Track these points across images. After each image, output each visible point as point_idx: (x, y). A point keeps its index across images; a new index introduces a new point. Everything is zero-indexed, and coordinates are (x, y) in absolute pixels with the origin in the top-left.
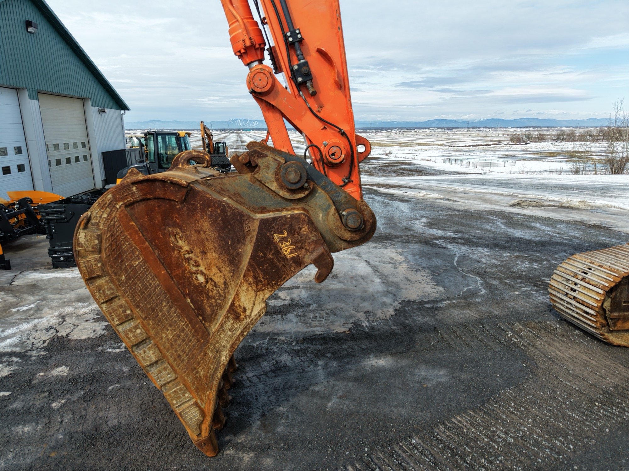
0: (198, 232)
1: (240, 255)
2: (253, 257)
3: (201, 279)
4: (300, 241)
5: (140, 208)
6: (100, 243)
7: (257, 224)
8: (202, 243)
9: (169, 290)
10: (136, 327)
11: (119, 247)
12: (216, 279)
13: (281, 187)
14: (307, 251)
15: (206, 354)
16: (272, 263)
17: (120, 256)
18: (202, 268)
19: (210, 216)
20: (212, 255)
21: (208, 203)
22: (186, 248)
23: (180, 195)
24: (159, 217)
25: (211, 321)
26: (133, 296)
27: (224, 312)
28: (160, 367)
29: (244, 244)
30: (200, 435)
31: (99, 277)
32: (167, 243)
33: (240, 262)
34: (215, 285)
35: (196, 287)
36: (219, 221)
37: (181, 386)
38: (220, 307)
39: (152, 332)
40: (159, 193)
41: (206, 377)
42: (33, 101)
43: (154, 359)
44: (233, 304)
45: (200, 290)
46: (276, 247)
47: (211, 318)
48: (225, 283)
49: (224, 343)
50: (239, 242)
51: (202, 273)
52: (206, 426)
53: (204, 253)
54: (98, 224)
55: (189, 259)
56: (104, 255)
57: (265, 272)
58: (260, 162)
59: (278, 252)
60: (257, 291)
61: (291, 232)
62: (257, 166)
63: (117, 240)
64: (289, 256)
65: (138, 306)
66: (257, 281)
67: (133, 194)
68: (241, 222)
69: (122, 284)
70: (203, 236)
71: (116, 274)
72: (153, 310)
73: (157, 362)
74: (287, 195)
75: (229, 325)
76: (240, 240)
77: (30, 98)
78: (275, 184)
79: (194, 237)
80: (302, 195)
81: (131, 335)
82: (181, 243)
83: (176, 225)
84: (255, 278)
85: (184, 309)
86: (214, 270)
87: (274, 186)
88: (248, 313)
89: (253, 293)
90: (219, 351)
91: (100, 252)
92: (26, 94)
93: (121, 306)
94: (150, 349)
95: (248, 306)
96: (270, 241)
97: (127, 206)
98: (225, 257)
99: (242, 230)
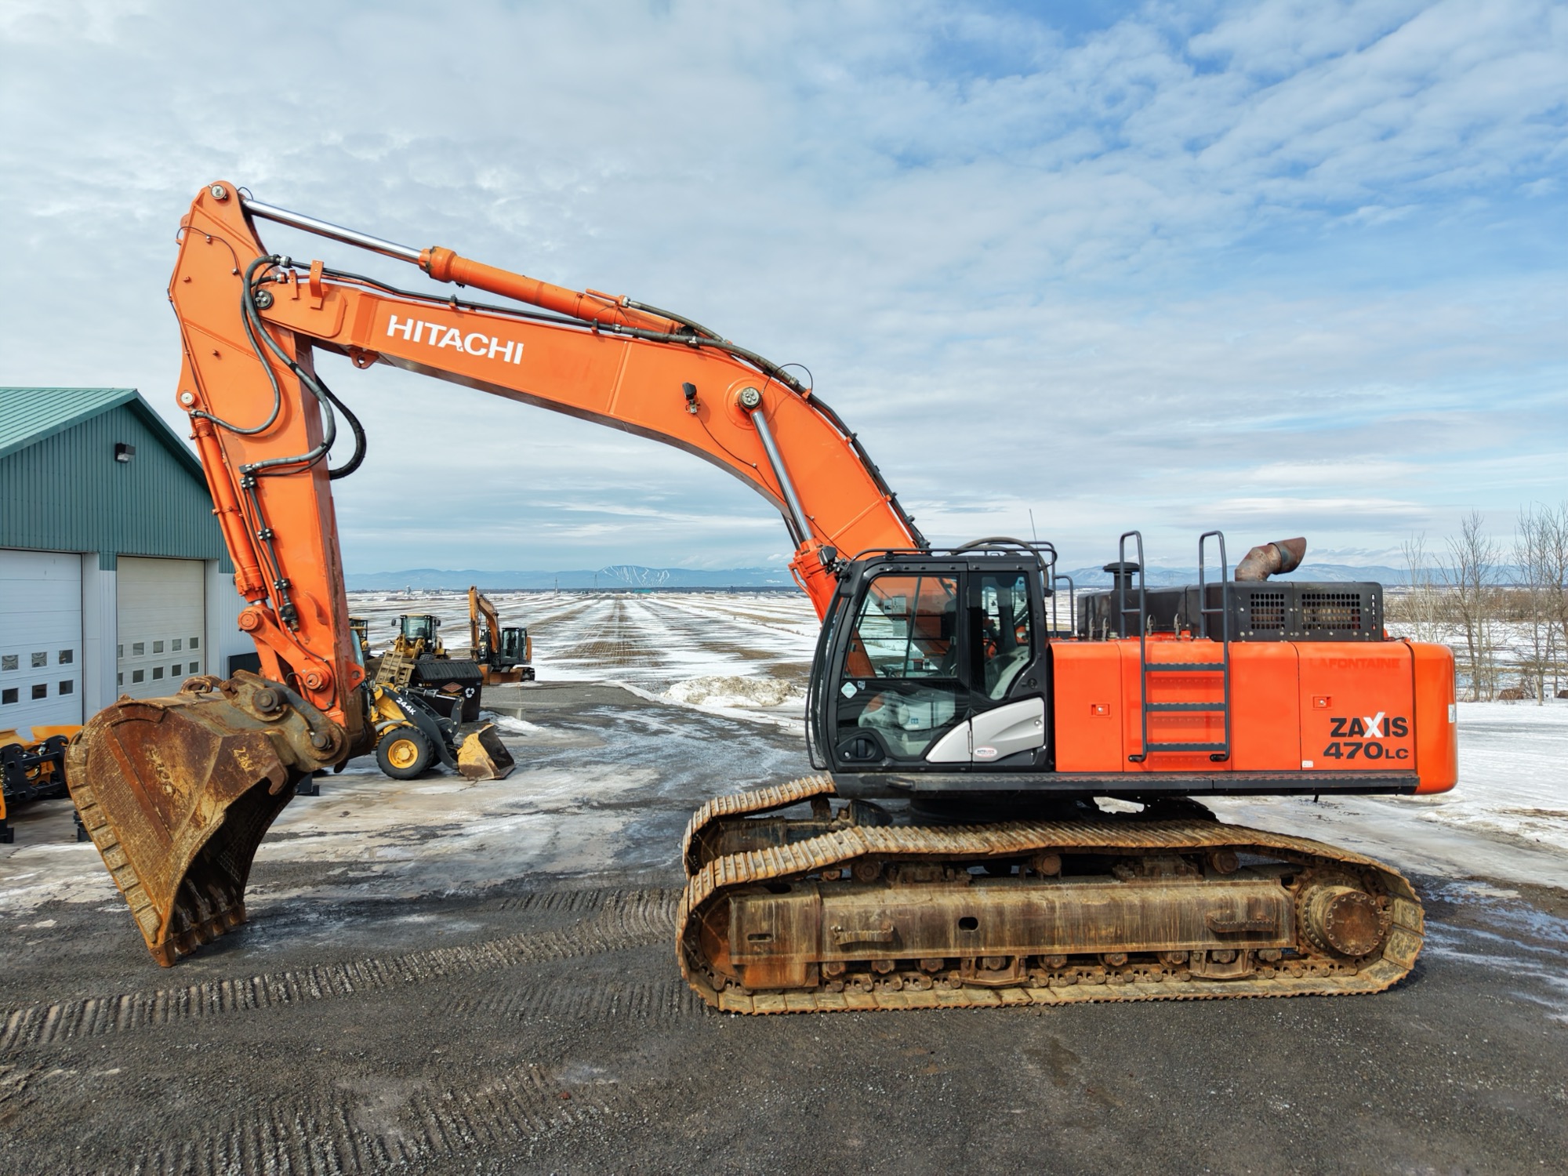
0: (170, 748)
1: (204, 769)
2: (215, 770)
3: (169, 789)
4: (257, 757)
5: (124, 727)
6: (87, 756)
7: (220, 741)
8: (173, 757)
9: (140, 799)
10: (108, 833)
11: (102, 760)
12: (182, 791)
13: (257, 710)
14: (263, 765)
15: (167, 860)
16: (232, 776)
17: (102, 768)
18: (171, 780)
19: (182, 735)
20: (181, 769)
21: (181, 724)
22: (159, 762)
23: (158, 717)
24: (139, 735)
25: (175, 830)
26: (109, 805)
27: (186, 821)
28: (125, 871)
29: (209, 759)
30: (155, 942)
31: (82, 786)
32: (143, 757)
33: (204, 775)
34: (181, 796)
35: (165, 797)
36: (189, 739)
37: (142, 891)
38: (184, 815)
39: (122, 838)
40: (140, 715)
41: (166, 882)
42: (106, 572)
43: (120, 864)
44: (195, 813)
45: (168, 800)
46: (235, 762)
47: (174, 827)
48: (190, 794)
49: (185, 849)
50: (205, 757)
51: (170, 784)
52: (161, 934)
53: (174, 766)
54: (87, 740)
55: (161, 772)
56: (89, 767)
57: (225, 784)
58: (240, 688)
59: (237, 766)
60: (217, 801)
61: (250, 748)
62: (236, 692)
63: (101, 754)
64: (247, 770)
65: (112, 813)
66: (217, 793)
67: (119, 715)
68: (208, 740)
69: (101, 793)
70: (174, 751)
71: (97, 784)
72: (125, 816)
73: (122, 867)
74: (263, 717)
75: (190, 833)
76: (206, 756)
77: (102, 568)
78: (252, 707)
79: (167, 752)
80: (276, 717)
81: (102, 839)
82: (155, 757)
83: (152, 742)
84: (216, 789)
85: (152, 817)
86: (182, 782)
87: (251, 709)
88: (208, 822)
89: (213, 803)
90: (179, 858)
91: (86, 764)
92: (96, 561)
93: (97, 813)
94: (118, 853)
95: (208, 815)
96: (231, 756)
97: (113, 726)
98: (192, 770)
99: (208, 746)
